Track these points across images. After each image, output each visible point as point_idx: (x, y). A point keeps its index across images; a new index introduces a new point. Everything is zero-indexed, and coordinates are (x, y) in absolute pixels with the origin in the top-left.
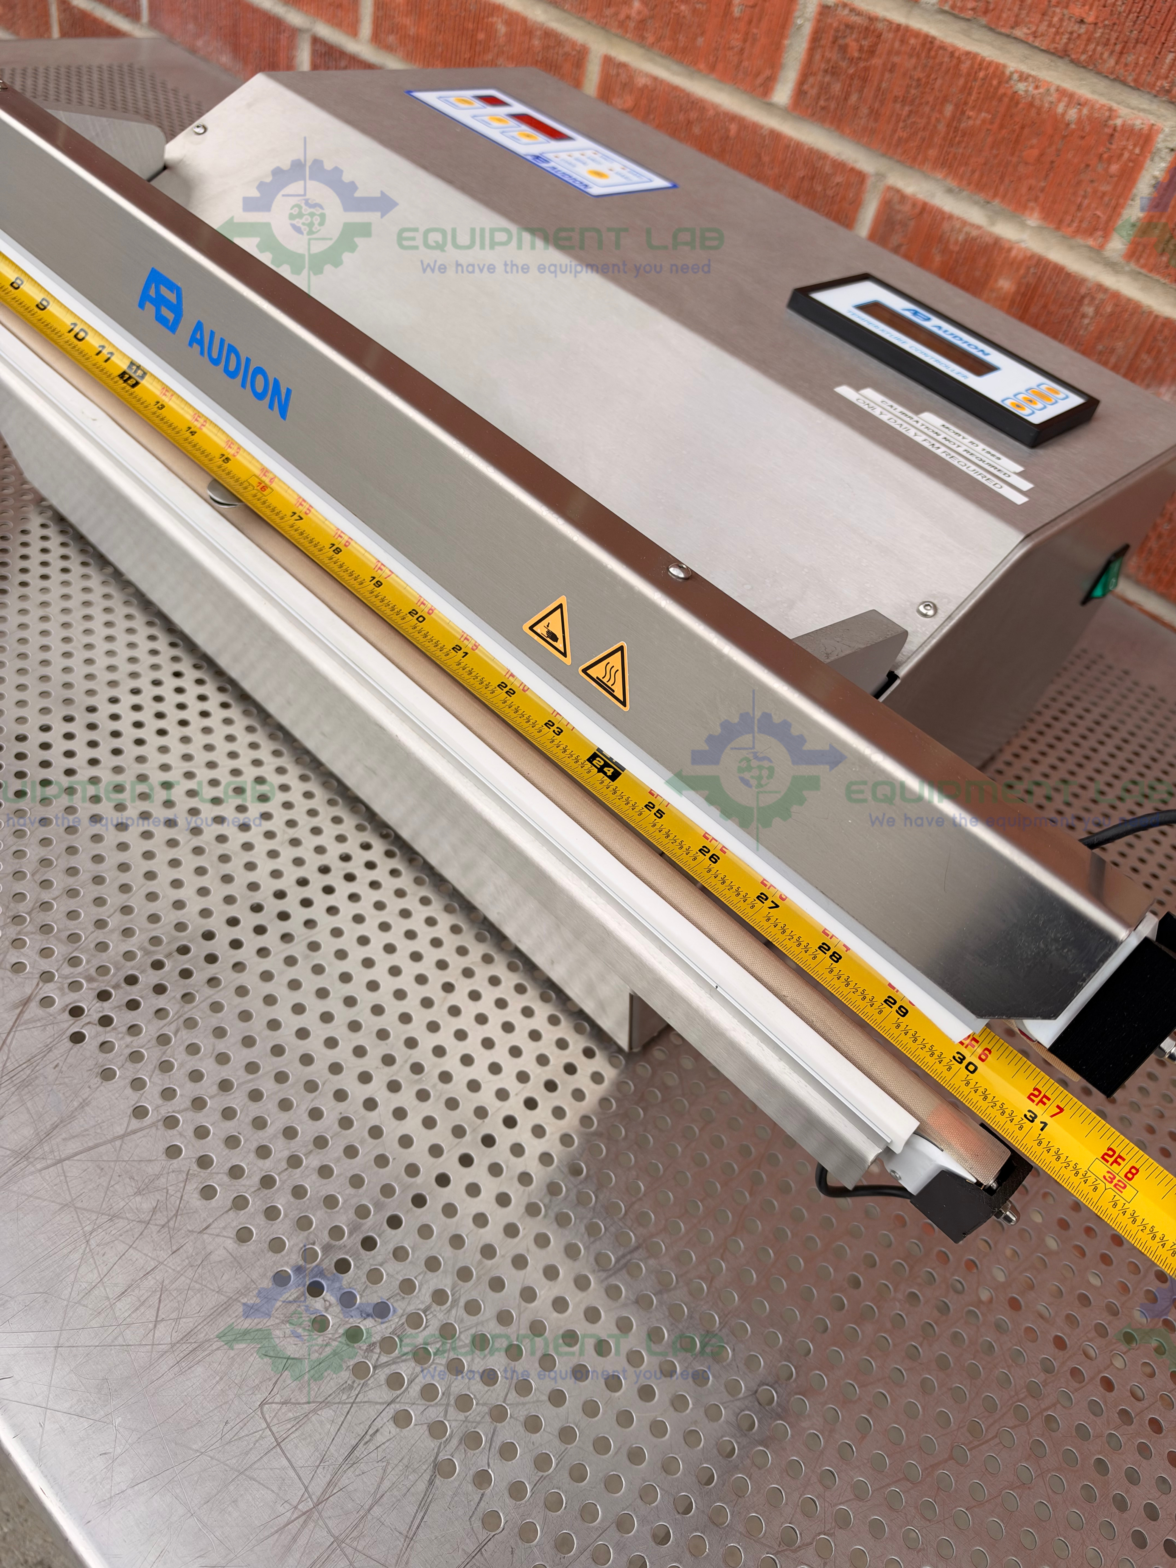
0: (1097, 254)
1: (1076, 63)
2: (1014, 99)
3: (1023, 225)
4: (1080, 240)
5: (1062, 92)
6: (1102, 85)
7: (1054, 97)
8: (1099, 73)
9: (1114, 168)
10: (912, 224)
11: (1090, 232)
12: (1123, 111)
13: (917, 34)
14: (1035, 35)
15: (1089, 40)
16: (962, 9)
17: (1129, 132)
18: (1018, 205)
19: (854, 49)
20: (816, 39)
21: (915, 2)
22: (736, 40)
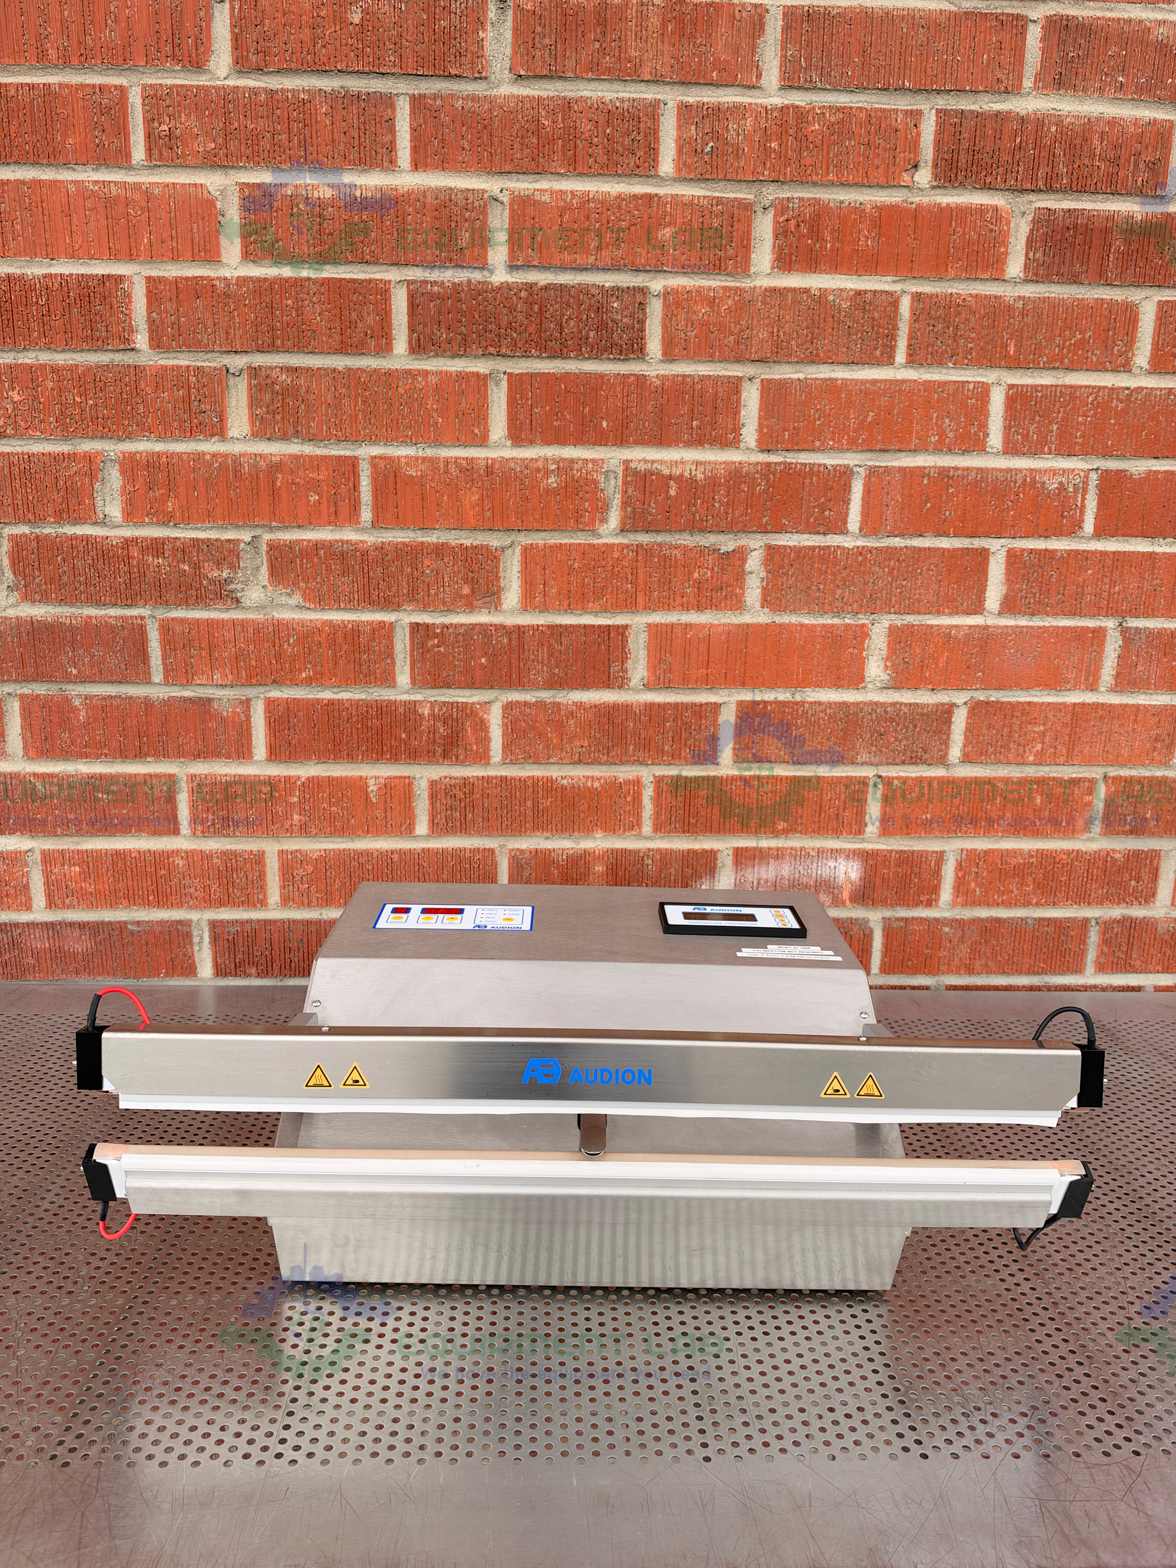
0: (640, 836)
1: (587, 763)
2: (563, 788)
3: (595, 838)
4: (627, 834)
5: (587, 778)
6: (605, 768)
7: (584, 780)
8: (600, 764)
9: (629, 799)
10: (533, 861)
11: (632, 828)
12: (620, 775)
13: (496, 777)
14: (561, 759)
15: (589, 753)
16: (517, 760)
17: (628, 782)
18: (588, 830)
19: (460, 794)
20: (433, 796)
21: (488, 764)
22: (379, 813)
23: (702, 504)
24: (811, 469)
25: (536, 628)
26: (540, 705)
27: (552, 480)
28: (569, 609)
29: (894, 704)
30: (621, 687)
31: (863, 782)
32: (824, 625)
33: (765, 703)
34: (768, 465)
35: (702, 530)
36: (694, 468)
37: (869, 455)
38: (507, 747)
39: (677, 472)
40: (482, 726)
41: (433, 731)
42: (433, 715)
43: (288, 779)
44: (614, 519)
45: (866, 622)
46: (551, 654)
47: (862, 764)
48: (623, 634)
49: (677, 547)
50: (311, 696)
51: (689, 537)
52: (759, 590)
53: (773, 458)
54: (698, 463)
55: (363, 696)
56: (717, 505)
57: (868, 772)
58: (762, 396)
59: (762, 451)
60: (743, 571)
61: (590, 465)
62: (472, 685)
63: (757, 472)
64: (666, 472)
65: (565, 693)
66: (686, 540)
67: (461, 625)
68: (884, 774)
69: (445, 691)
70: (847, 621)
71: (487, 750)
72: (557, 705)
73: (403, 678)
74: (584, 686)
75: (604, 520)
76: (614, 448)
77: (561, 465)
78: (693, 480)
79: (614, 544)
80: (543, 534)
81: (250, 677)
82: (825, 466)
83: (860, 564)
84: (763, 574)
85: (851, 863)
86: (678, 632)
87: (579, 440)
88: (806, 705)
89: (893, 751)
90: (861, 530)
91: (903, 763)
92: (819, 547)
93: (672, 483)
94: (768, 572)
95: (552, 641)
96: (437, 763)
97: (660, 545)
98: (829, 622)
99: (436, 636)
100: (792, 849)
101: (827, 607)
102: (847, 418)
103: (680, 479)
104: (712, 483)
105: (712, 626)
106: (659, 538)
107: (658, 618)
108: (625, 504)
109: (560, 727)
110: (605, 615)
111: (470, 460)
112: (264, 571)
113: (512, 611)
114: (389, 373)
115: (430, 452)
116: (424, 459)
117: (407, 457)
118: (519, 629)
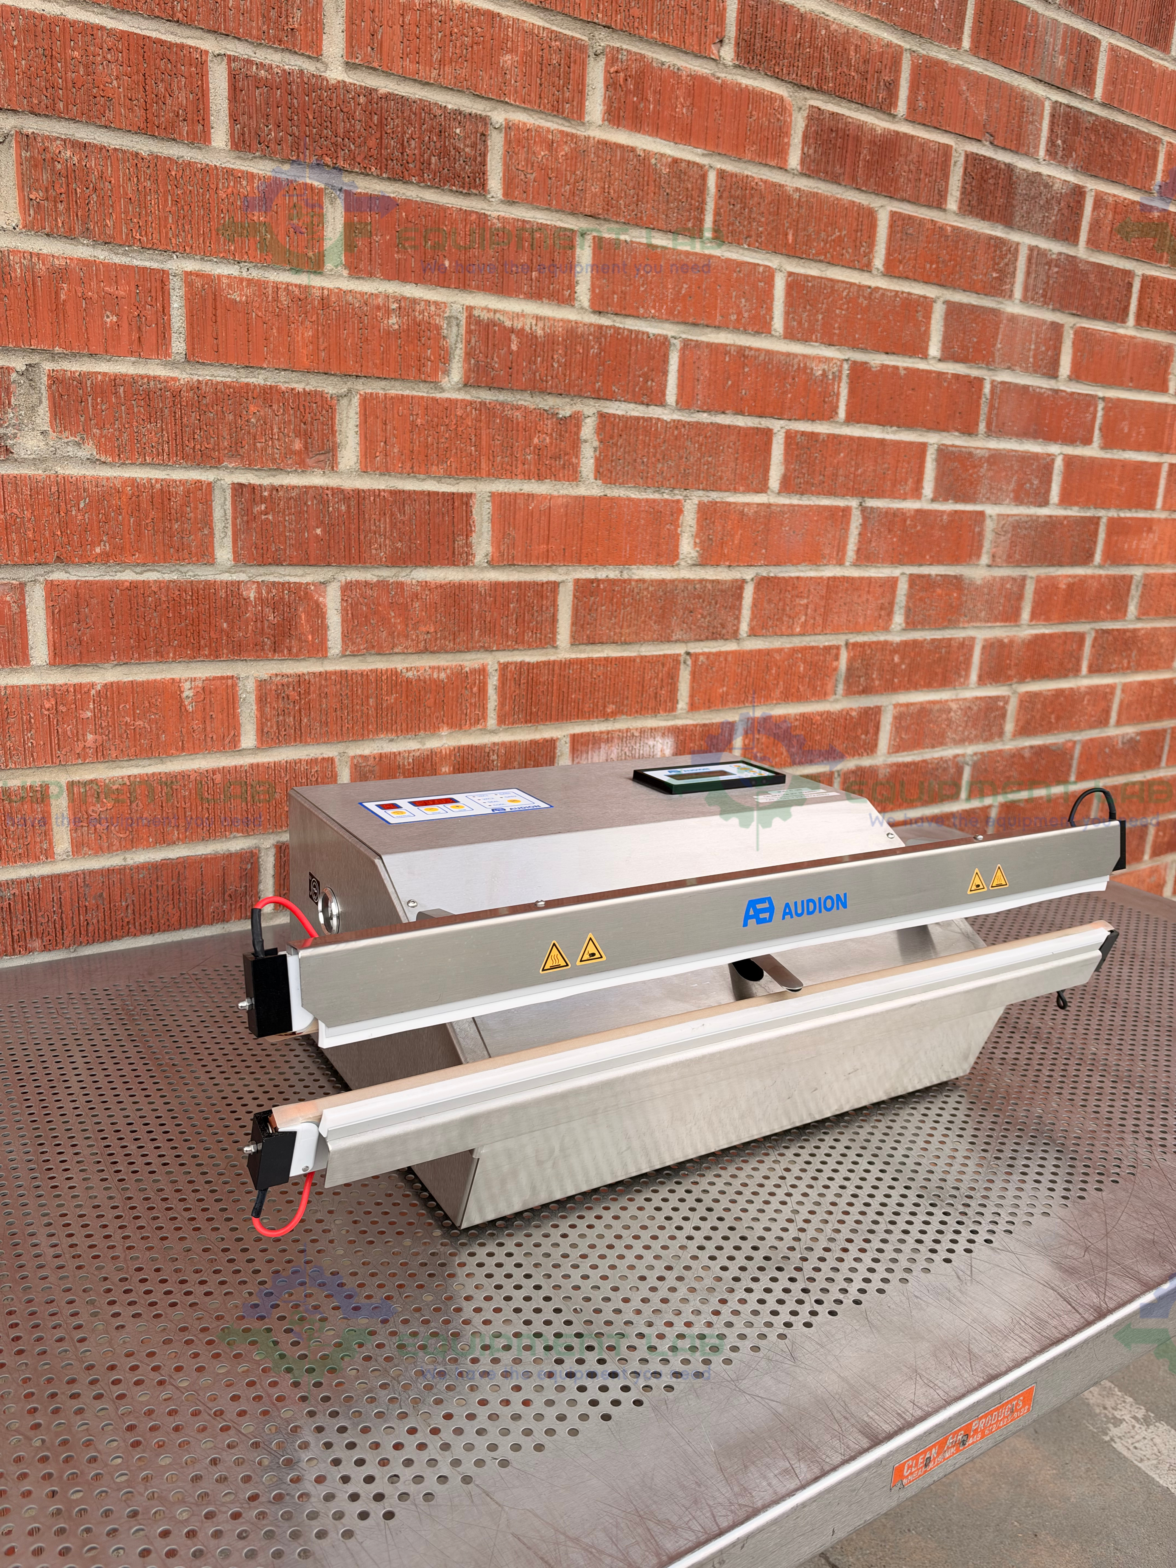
0: (485, 731)
1: (433, 652)
2: (409, 681)
3: (440, 736)
4: (473, 729)
5: (432, 668)
6: (449, 657)
7: (430, 672)
8: (446, 652)
9: (475, 690)
10: (377, 768)
11: (477, 722)
12: (467, 664)
13: (335, 673)
14: (406, 648)
15: (436, 639)
16: (359, 650)
17: (474, 671)
18: (433, 728)
19: (294, 695)
20: (262, 700)
21: (325, 657)
22: (196, 725)
23: (542, 362)
24: (636, 336)
25: (377, 494)
26: (382, 585)
27: (393, 320)
28: (412, 473)
29: (701, 581)
30: (465, 564)
31: (676, 660)
32: (647, 500)
33: (598, 581)
34: (601, 327)
35: (543, 391)
36: (534, 322)
37: (682, 328)
38: (347, 636)
39: (518, 325)
40: (318, 612)
41: (260, 618)
42: (260, 599)
43: (78, 688)
44: (456, 372)
45: (681, 498)
46: (393, 525)
47: (676, 641)
48: (467, 504)
49: (518, 408)
50: (107, 578)
51: (529, 398)
52: (592, 461)
53: (605, 321)
54: (538, 318)
55: (174, 577)
56: (556, 365)
57: (678, 649)
58: (594, 254)
59: (594, 312)
60: (578, 438)
61: (433, 308)
62: (305, 561)
63: (590, 334)
64: (508, 324)
65: (408, 570)
66: (526, 400)
67: (294, 488)
68: (692, 651)
69: (273, 569)
70: (666, 496)
71: (324, 640)
72: (400, 585)
73: (224, 553)
74: (429, 562)
75: (447, 372)
76: (456, 291)
77: (403, 304)
78: (533, 336)
79: (457, 400)
80: (383, 383)
81: (24, 553)
82: (648, 334)
83: (676, 438)
84: (596, 444)
85: (666, 740)
86: (520, 502)
87: (420, 279)
88: (633, 583)
89: (699, 627)
90: (677, 403)
91: (707, 639)
92: (643, 418)
93: (513, 337)
94: (601, 441)
95: (395, 509)
96: (267, 659)
97: (502, 404)
98: (651, 496)
99: (263, 500)
100: (620, 731)
101: (650, 481)
102: (665, 287)
103: (520, 333)
104: (551, 340)
105: (552, 497)
106: (502, 397)
107: (502, 486)
108: (468, 355)
109: (404, 610)
110: (449, 481)
111: (306, 289)
112: (44, 412)
113: (350, 472)
114: (207, 170)
115: (256, 274)
116: (250, 281)
117: (229, 277)
118: (359, 495)
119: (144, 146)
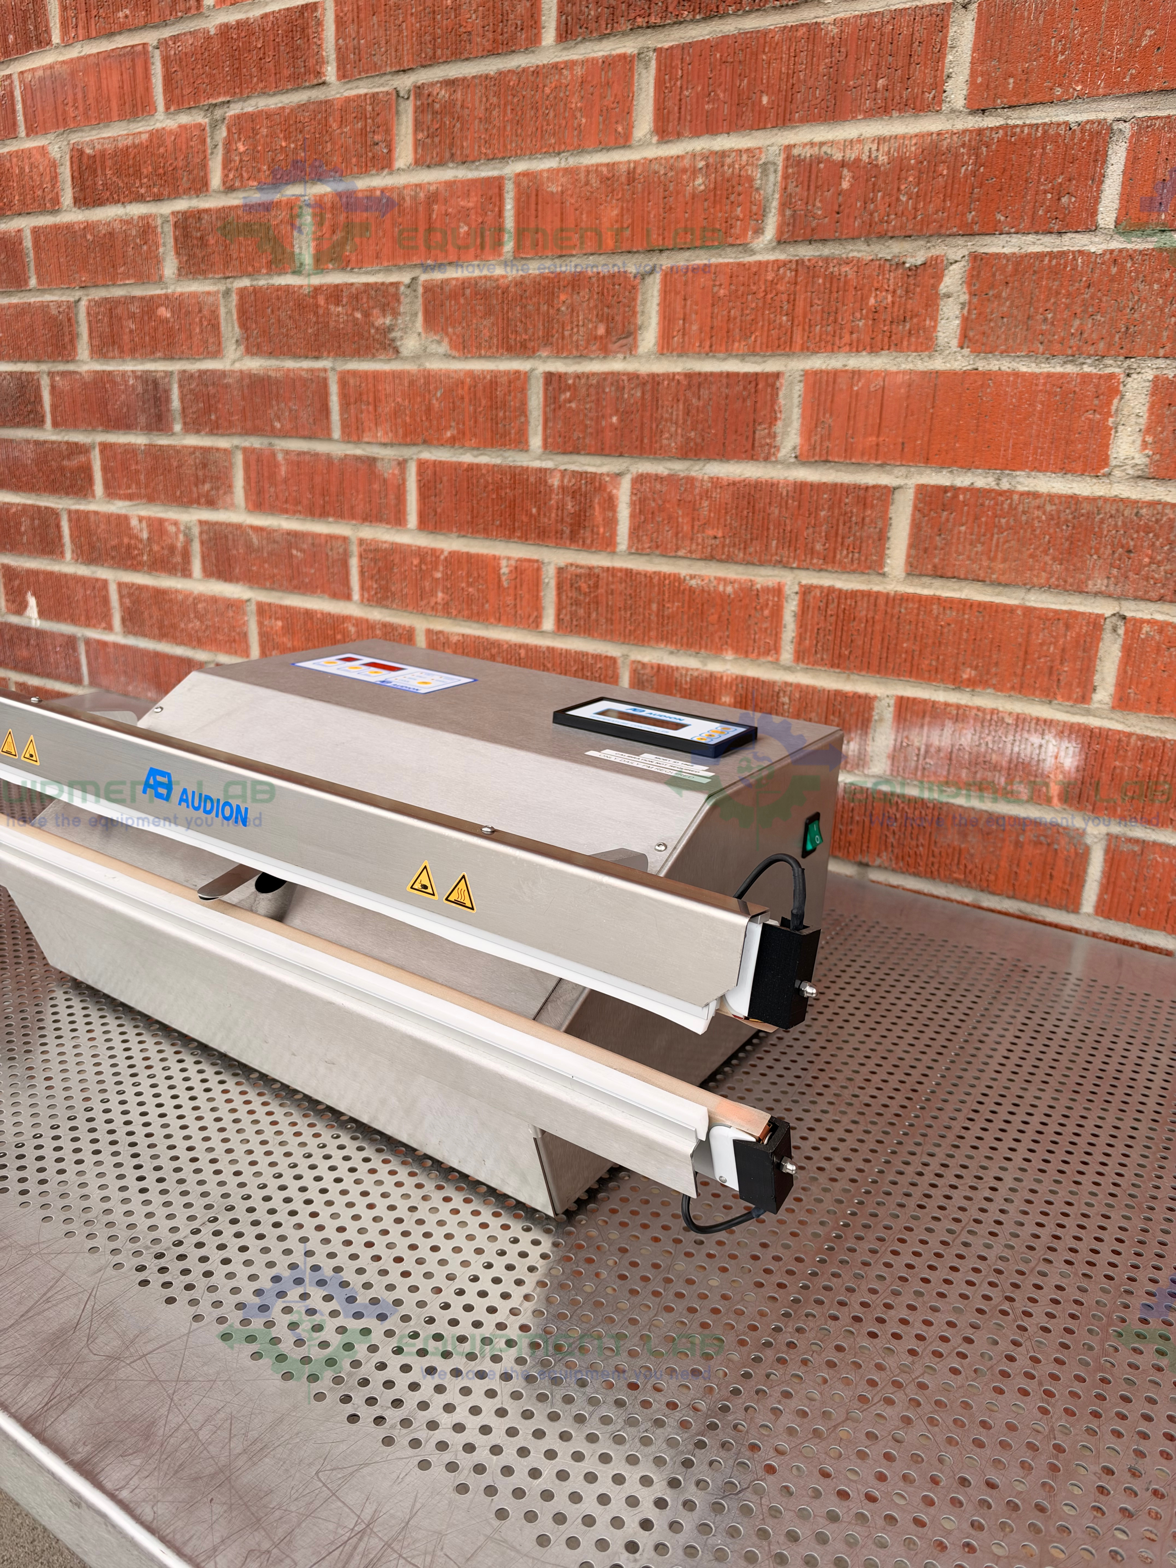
0: (776, 665)
1: (721, 561)
2: (691, 590)
3: (725, 661)
4: (762, 659)
5: (719, 579)
6: (741, 569)
7: (715, 583)
8: (736, 563)
9: (766, 612)
10: (653, 679)
11: (767, 653)
12: (758, 580)
13: (621, 570)
14: (690, 552)
15: (723, 548)
16: (643, 549)
17: (767, 590)
18: (717, 649)
19: (585, 587)
20: (559, 587)
21: (613, 552)
22: (510, 600)
23: (883, 198)
24: (1045, 132)
25: (671, 377)
26: (671, 480)
27: (699, 181)
28: (711, 352)
29: (1152, 504)
30: (766, 459)
31: (1096, 623)
32: (1049, 375)
33: (956, 490)
34: (980, 132)
35: (882, 236)
36: (875, 147)
37: (1139, 101)
38: (635, 532)
39: (851, 155)
40: (610, 503)
41: (561, 507)
42: (563, 488)
43: (434, 551)
44: (771, 228)
45: (1117, 370)
46: (688, 413)
47: (1096, 594)
48: (773, 386)
49: (847, 262)
50: (454, 459)
51: (864, 247)
52: (957, 322)
53: (990, 121)
54: (881, 140)
55: (498, 461)
56: (904, 199)
57: (1105, 608)
58: (978, 30)
59: (973, 112)
60: (937, 294)
61: (745, 157)
62: (601, 451)
63: (963, 145)
64: (838, 156)
65: (701, 464)
66: (860, 251)
67: (593, 374)
68: (1128, 614)
69: (575, 458)
70: (1087, 369)
71: (614, 534)
72: (691, 480)
73: (536, 441)
74: (724, 455)
75: (759, 231)
76: (775, 131)
77: (711, 160)
78: (873, 164)
79: (768, 262)
80: (687, 254)
81: (405, 434)
82: (1068, 125)
83: (1112, 280)
84: (965, 298)
85: (1065, 744)
86: (843, 384)
87: (733, 126)
88: (1016, 497)
89: (1147, 579)
90: (1117, 223)
91: (1161, 599)
92: (1050, 254)
93: (845, 172)
94: (972, 294)
95: (689, 394)
96: (565, 547)
97: (827, 260)
98: (1059, 369)
99: (569, 388)
100: (979, 709)
101: (1057, 346)
102: (1108, 44)
103: (855, 165)
104: (899, 165)
105: (887, 373)
106: (826, 251)
107: (818, 362)
108: (784, 205)
109: (693, 508)
110: (753, 359)
111: (611, 166)
112: (420, 317)
113: (648, 356)
114: (537, 72)
115: (572, 161)
116: (566, 170)
117: (548, 170)
118: (654, 379)
119: (491, 66)
